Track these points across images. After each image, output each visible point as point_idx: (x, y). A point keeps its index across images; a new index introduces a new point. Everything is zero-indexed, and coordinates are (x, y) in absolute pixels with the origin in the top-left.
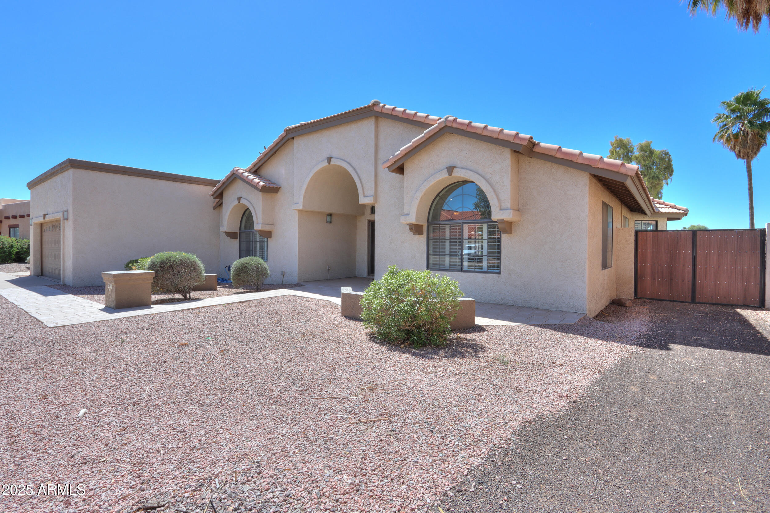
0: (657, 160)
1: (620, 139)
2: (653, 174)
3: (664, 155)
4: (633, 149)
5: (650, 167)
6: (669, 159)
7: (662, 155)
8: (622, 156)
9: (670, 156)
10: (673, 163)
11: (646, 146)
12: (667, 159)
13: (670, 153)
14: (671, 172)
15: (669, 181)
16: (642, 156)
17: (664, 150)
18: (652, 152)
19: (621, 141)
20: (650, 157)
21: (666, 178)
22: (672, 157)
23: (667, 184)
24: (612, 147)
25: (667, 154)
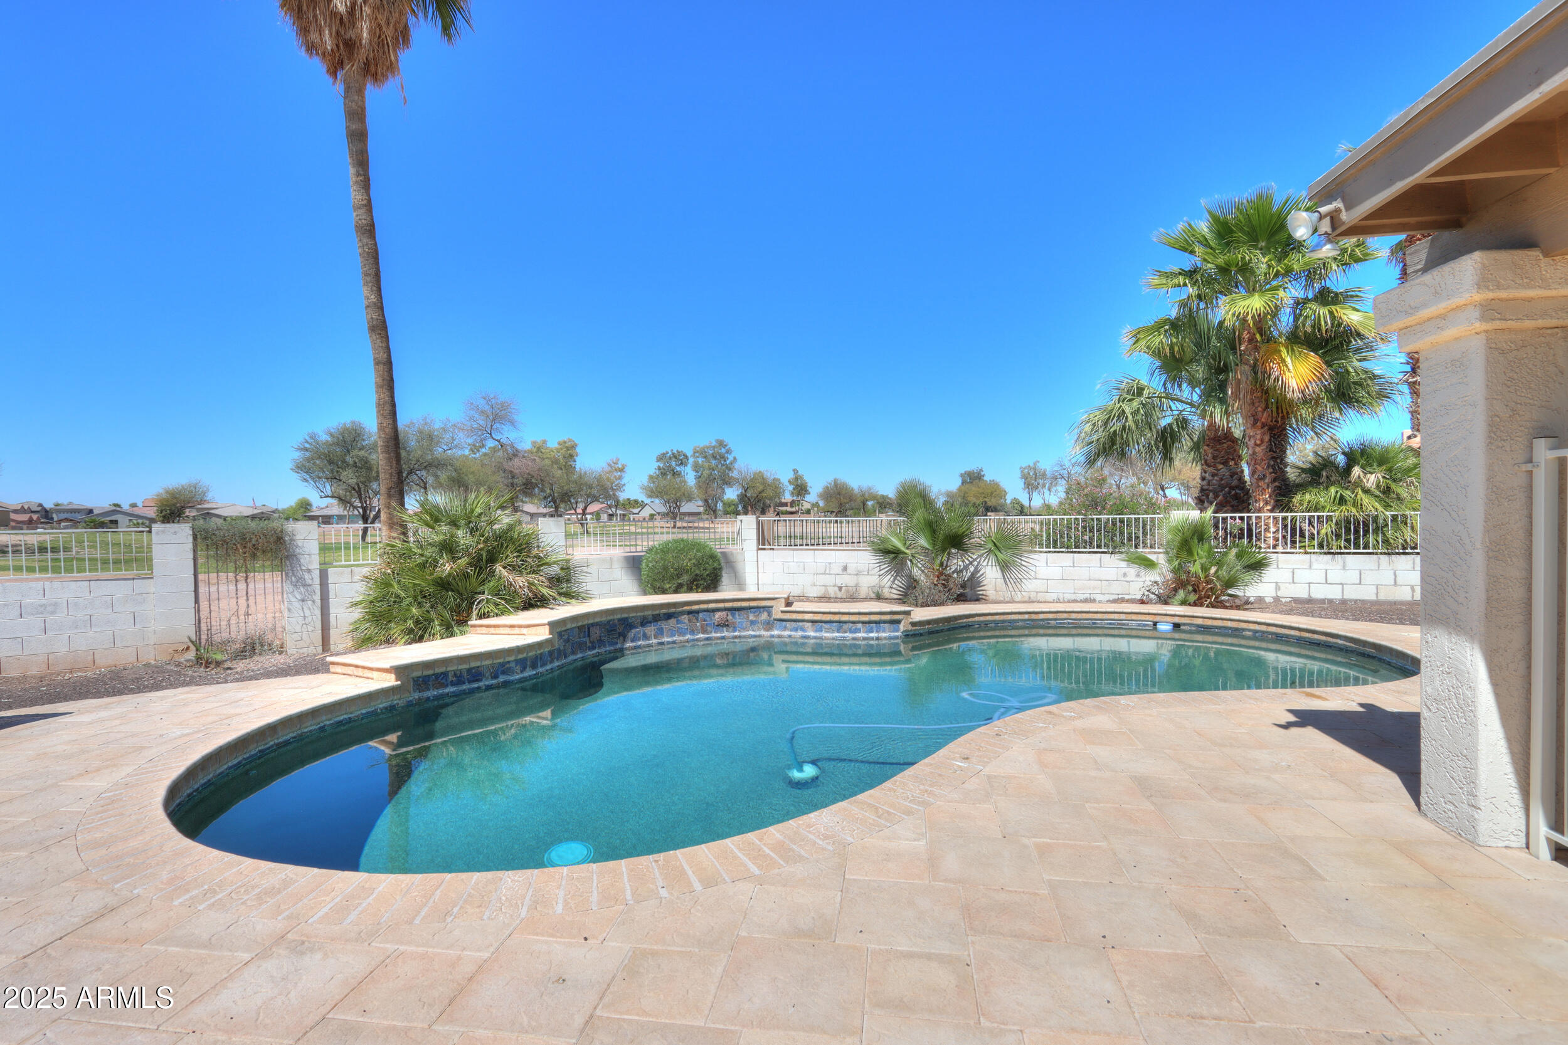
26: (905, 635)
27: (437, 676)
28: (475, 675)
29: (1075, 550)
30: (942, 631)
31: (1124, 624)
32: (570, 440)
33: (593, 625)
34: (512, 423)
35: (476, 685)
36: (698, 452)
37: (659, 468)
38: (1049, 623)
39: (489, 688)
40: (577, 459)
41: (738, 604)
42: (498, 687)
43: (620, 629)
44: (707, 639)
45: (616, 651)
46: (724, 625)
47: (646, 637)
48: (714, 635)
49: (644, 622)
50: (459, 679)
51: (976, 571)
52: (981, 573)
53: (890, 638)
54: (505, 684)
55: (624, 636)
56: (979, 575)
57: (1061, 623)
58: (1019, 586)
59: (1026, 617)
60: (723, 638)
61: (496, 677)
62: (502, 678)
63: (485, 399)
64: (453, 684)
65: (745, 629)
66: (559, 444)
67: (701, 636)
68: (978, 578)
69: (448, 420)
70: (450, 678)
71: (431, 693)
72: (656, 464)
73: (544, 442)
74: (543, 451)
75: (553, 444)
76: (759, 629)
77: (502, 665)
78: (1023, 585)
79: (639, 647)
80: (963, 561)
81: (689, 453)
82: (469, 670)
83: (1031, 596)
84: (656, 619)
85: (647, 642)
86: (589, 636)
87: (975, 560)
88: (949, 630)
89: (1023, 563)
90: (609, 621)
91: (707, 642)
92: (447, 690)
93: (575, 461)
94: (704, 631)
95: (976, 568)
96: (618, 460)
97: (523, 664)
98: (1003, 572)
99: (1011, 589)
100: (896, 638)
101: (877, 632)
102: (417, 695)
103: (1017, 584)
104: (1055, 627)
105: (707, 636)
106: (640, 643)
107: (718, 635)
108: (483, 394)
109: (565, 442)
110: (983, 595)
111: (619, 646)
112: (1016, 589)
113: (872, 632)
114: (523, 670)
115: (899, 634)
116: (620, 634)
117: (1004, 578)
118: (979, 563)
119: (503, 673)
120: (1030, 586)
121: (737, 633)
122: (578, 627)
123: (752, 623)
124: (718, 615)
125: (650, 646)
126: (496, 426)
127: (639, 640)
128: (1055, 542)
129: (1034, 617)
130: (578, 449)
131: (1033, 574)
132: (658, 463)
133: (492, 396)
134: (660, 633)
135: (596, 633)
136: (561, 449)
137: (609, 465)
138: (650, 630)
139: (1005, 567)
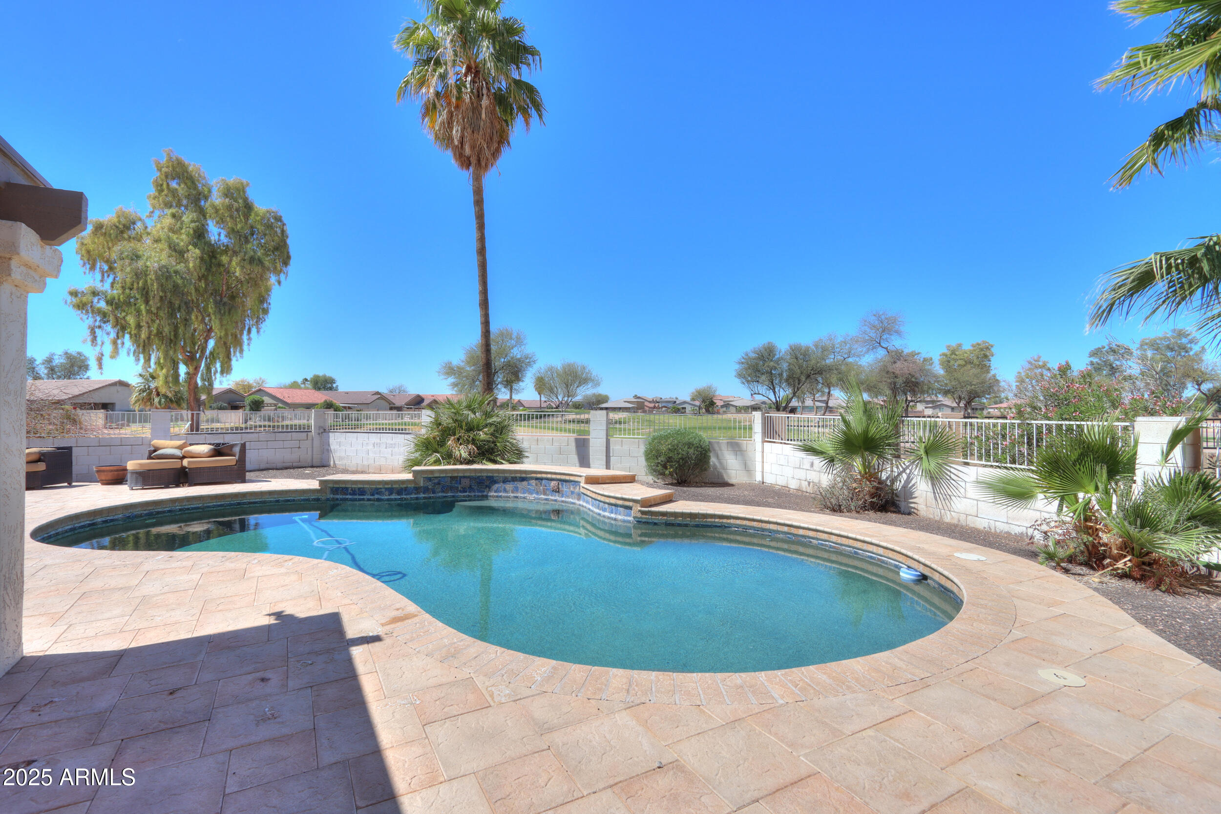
0: (259, 227)
1: (177, 159)
2: (252, 253)
3: (272, 221)
4: (210, 191)
5: (246, 238)
6: (283, 231)
7: (269, 220)
8: (185, 202)
9: (284, 225)
10: (289, 241)
11: (238, 190)
12: (279, 231)
13: (284, 219)
14: (286, 261)
15: (282, 277)
16: (229, 208)
17: (274, 210)
18: (248, 207)
19: (180, 164)
20: (247, 217)
21: (278, 272)
22: (289, 229)
23: (279, 283)
24: (158, 174)
25: (278, 219)
26: (638, 521)
27: (343, 488)
28: (362, 492)
29: (1009, 465)
30: (686, 525)
31: (883, 562)
32: (984, 342)
33: (464, 477)
34: (898, 333)
35: (362, 497)
36: (1147, 344)
37: (1092, 363)
38: (811, 542)
39: (369, 500)
40: (992, 359)
41: (567, 478)
42: (374, 500)
43: (488, 483)
44: (546, 499)
45: (483, 496)
46: (557, 491)
47: (505, 491)
48: (550, 497)
49: (505, 481)
50: (354, 492)
51: (908, 480)
52: (913, 482)
53: (624, 521)
54: (378, 500)
55: (489, 487)
56: (911, 485)
57: (822, 545)
58: (948, 504)
59: (786, 529)
60: (556, 501)
61: (373, 495)
62: (376, 496)
63: (874, 315)
64: (350, 494)
65: (568, 497)
66: (973, 346)
67: (542, 496)
68: (911, 487)
69: (848, 335)
70: (349, 491)
71: (340, 496)
72: (1088, 360)
73: (960, 345)
74: (957, 353)
75: (967, 347)
76: (575, 498)
77: (377, 489)
78: (952, 503)
79: (500, 497)
80: (898, 468)
81: (1134, 347)
82: (359, 489)
83: (961, 519)
84: (514, 479)
85: (506, 495)
86: (460, 484)
87: (907, 467)
88: (697, 526)
89: (952, 476)
90: (479, 477)
91: (546, 502)
92: (347, 497)
93: (989, 361)
94: (545, 494)
95: (908, 477)
96: (1039, 357)
97: (391, 491)
98: (933, 485)
99: (941, 506)
100: (629, 522)
101: (616, 513)
102: (332, 496)
103: (947, 501)
104: (816, 548)
105: (546, 497)
106: (500, 494)
107: (553, 498)
108: (874, 312)
109: (979, 344)
110: (914, 508)
111: (485, 493)
112: (946, 508)
113: (612, 513)
114: (391, 494)
115: (631, 519)
116: (487, 486)
117: (934, 493)
118: (911, 471)
119: (377, 493)
120: (959, 506)
121: (563, 499)
122: (451, 477)
123: (572, 493)
124: (553, 483)
125: (508, 497)
126: (884, 337)
127: (501, 492)
128: (988, 452)
129: (793, 531)
130: (993, 350)
131: (962, 491)
132: (1092, 359)
133: (881, 313)
134: (516, 490)
135: (466, 483)
136: (975, 350)
137: (1030, 363)
138: (509, 486)
139: (934, 479)
